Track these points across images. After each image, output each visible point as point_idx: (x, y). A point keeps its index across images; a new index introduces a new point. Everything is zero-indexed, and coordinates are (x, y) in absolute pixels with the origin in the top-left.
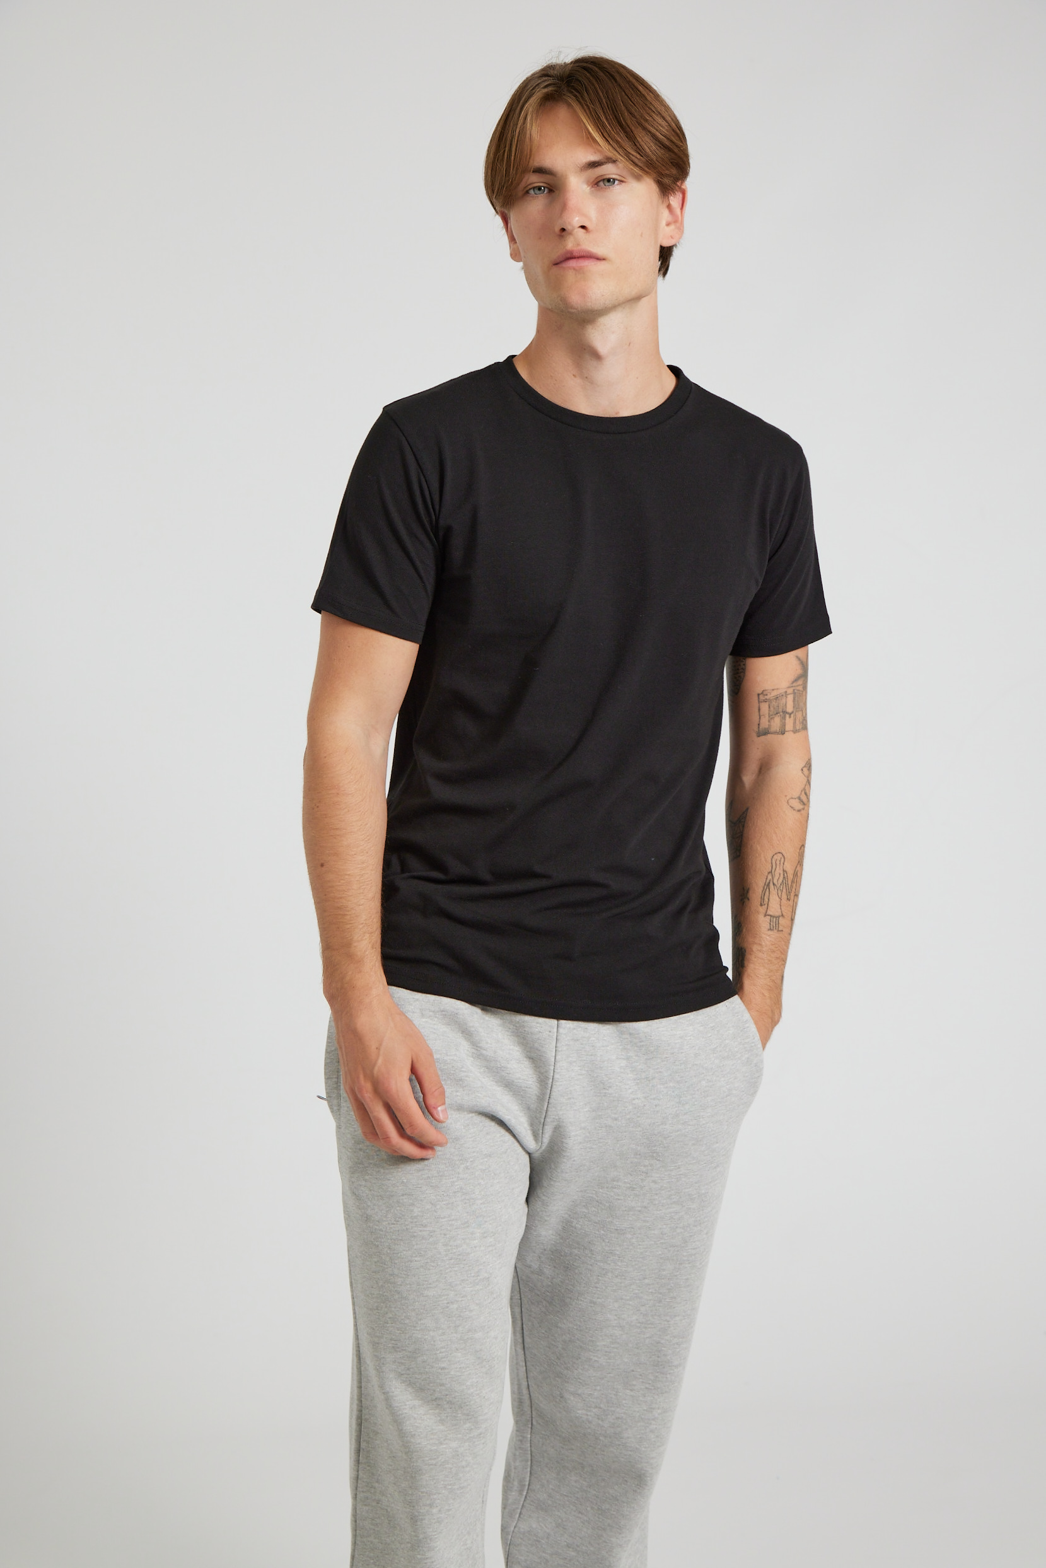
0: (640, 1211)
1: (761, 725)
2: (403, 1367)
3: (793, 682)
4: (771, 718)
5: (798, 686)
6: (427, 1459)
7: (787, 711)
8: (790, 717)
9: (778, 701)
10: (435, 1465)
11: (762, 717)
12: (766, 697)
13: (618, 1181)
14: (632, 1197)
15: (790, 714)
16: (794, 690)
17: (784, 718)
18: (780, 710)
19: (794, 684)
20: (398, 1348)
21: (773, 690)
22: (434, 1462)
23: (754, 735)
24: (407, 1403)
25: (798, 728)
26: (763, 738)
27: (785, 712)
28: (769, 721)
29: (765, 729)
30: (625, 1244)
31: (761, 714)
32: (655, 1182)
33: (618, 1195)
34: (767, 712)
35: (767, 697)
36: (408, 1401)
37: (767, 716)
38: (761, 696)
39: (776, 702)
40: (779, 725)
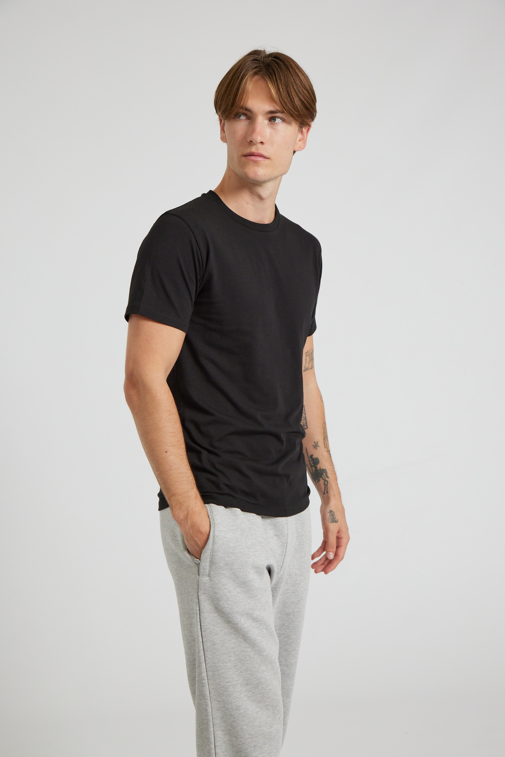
0: (297, 603)
2: (251, 693)
6: (267, 736)
10: (271, 739)
13: (288, 590)
14: (293, 597)
20: (249, 683)
22: (270, 737)
24: (254, 711)
30: (290, 620)
32: (302, 587)
33: (288, 597)
36: (254, 710)
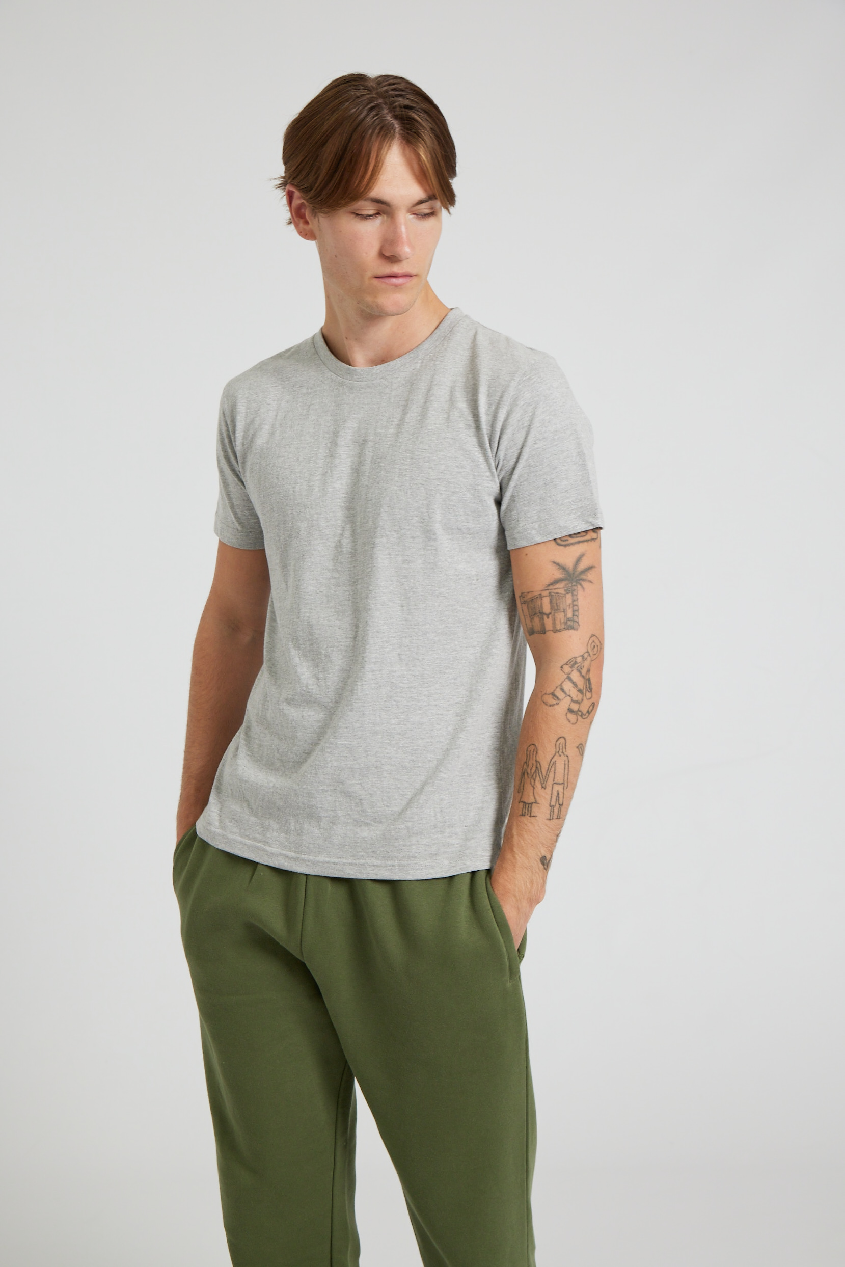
3: (549, 585)
5: (555, 589)
7: (544, 612)
8: (548, 618)
15: (548, 615)
16: (550, 593)
17: (543, 616)
18: (537, 611)
19: (551, 587)
25: (558, 627)
27: (542, 613)
34: (528, 614)
37: (528, 616)
40: (539, 625)
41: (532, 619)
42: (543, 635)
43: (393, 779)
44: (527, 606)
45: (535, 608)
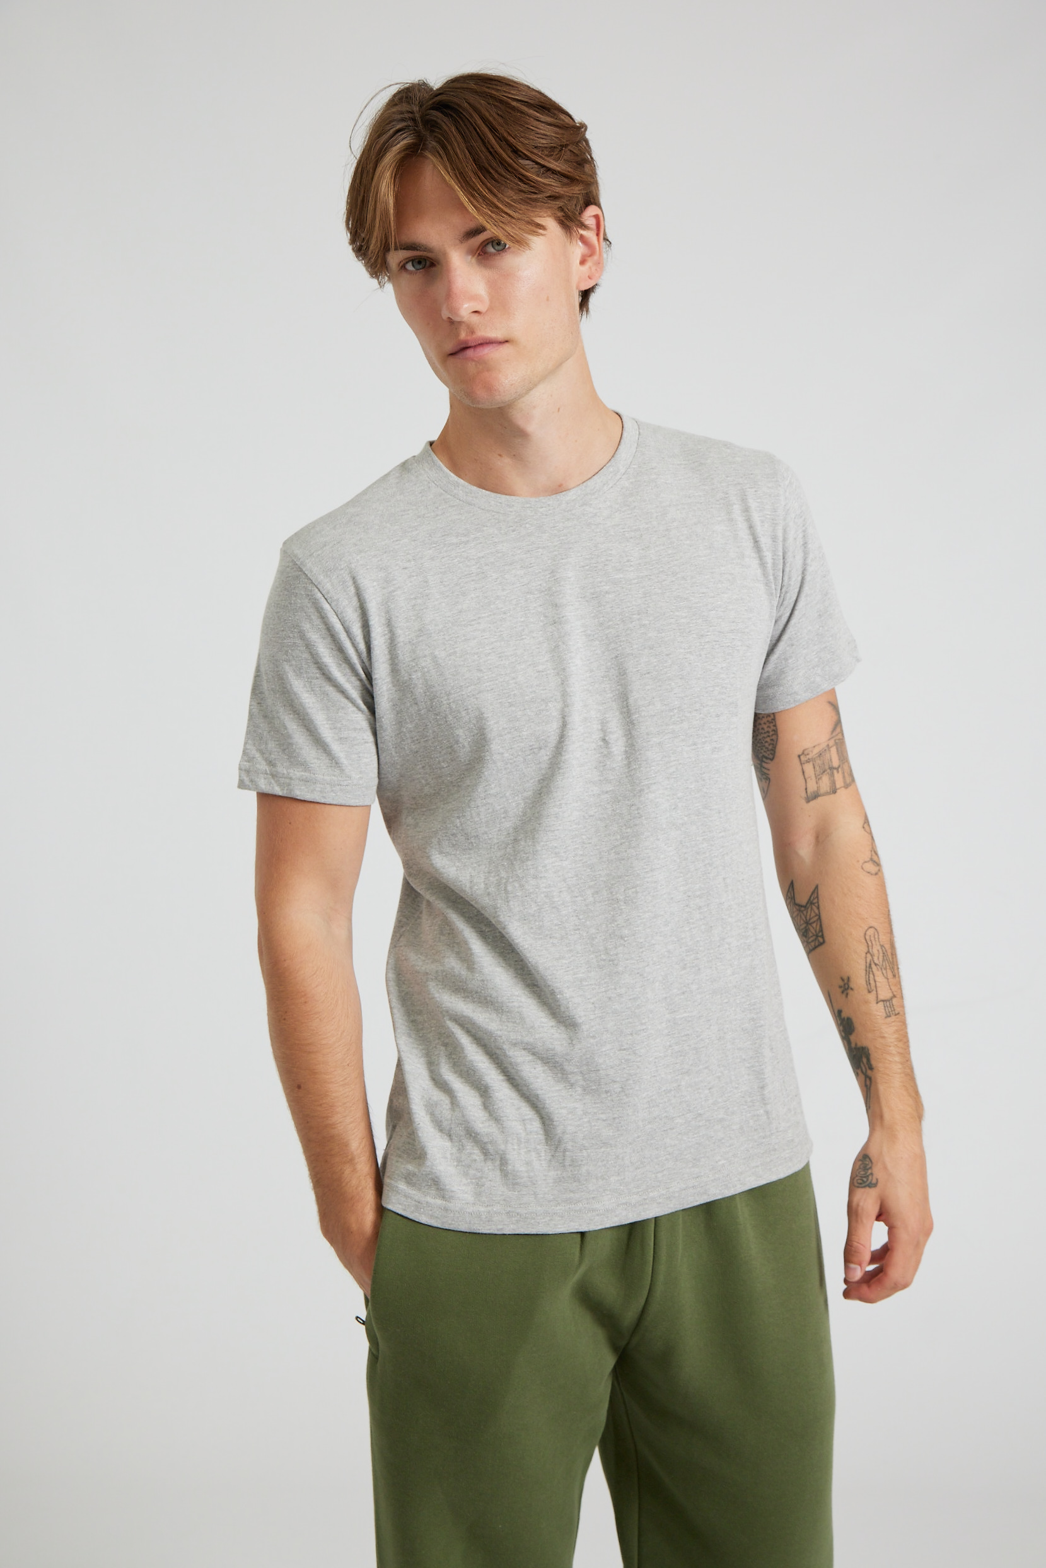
1: (808, 790)
4: (818, 779)
8: (838, 772)
9: (822, 758)
11: (808, 781)
12: (808, 757)
15: (837, 769)
18: (827, 767)
21: (814, 747)
23: (803, 802)
26: (812, 803)
27: (831, 768)
28: (817, 783)
29: (814, 792)
31: (806, 776)
35: (810, 756)
38: (803, 758)
39: (820, 760)
40: (828, 784)
41: (821, 778)
42: (832, 796)
43: (738, 1049)
44: (813, 764)
45: (824, 764)
